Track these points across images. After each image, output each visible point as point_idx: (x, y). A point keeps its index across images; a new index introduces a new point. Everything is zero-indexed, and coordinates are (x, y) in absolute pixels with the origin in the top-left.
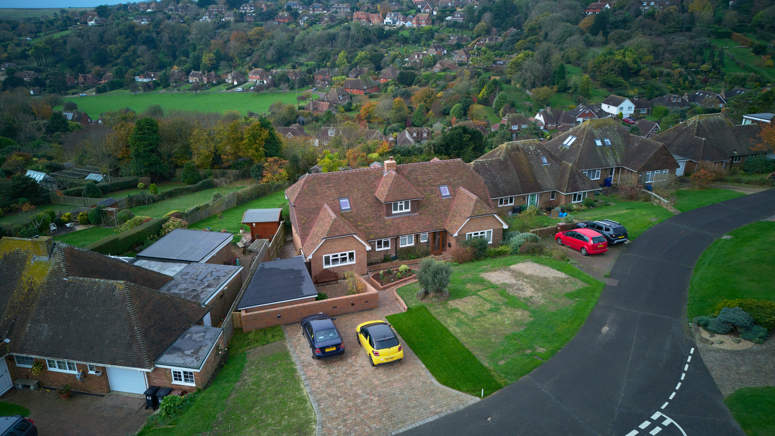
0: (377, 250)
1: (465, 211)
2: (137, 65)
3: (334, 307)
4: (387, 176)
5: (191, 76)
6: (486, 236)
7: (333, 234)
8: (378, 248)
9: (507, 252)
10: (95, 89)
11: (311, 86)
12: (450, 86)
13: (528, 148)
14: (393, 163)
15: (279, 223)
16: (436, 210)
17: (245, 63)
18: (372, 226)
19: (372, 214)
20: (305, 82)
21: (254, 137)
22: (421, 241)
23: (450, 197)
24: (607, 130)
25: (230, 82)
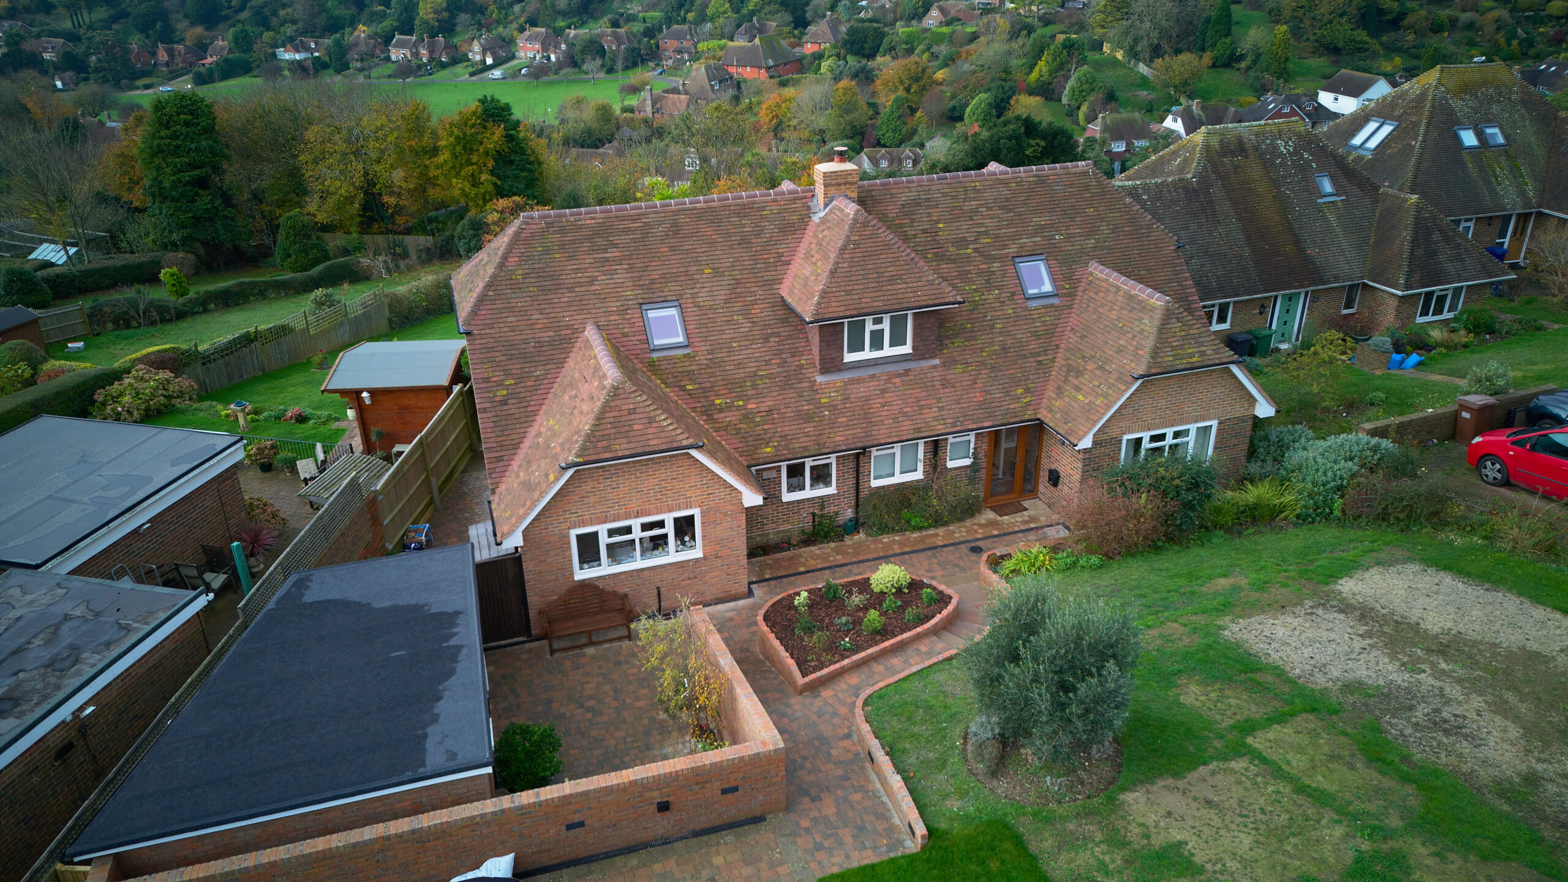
0: (787, 497)
1: (1120, 351)
2: (282, 25)
3: (570, 827)
4: (823, 220)
5: (395, 46)
6: (1191, 445)
7: (607, 449)
8: (791, 489)
9: (1282, 509)
10: (191, 76)
11: (652, 64)
12: (964, 54)
13: (1275, 148)
14: (847, 174)
15: (448, 390)
16: (1004, 349)
17: (511, 18)
18: (769, 411)
19: (768, 363)
20: (640, 55)
21: (466, 144)
22: (950, 464)
23: (1055, 301)
24: (1490, 100)
25: (478, 58)
